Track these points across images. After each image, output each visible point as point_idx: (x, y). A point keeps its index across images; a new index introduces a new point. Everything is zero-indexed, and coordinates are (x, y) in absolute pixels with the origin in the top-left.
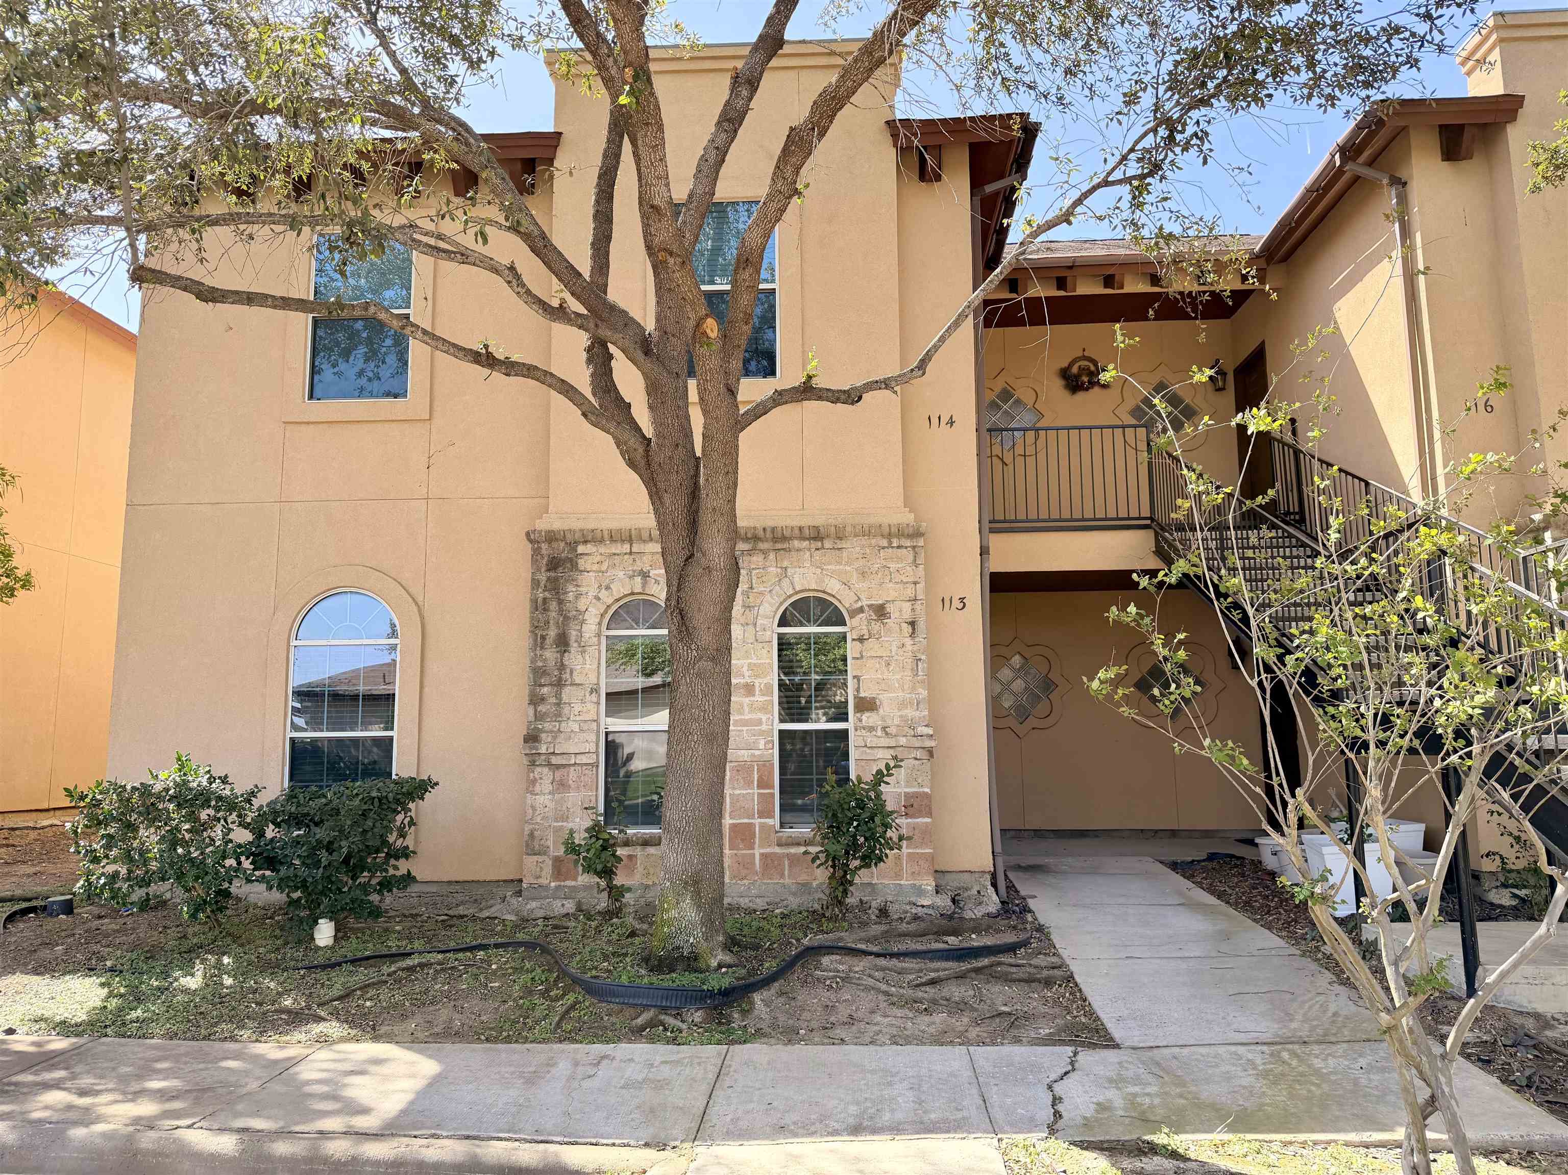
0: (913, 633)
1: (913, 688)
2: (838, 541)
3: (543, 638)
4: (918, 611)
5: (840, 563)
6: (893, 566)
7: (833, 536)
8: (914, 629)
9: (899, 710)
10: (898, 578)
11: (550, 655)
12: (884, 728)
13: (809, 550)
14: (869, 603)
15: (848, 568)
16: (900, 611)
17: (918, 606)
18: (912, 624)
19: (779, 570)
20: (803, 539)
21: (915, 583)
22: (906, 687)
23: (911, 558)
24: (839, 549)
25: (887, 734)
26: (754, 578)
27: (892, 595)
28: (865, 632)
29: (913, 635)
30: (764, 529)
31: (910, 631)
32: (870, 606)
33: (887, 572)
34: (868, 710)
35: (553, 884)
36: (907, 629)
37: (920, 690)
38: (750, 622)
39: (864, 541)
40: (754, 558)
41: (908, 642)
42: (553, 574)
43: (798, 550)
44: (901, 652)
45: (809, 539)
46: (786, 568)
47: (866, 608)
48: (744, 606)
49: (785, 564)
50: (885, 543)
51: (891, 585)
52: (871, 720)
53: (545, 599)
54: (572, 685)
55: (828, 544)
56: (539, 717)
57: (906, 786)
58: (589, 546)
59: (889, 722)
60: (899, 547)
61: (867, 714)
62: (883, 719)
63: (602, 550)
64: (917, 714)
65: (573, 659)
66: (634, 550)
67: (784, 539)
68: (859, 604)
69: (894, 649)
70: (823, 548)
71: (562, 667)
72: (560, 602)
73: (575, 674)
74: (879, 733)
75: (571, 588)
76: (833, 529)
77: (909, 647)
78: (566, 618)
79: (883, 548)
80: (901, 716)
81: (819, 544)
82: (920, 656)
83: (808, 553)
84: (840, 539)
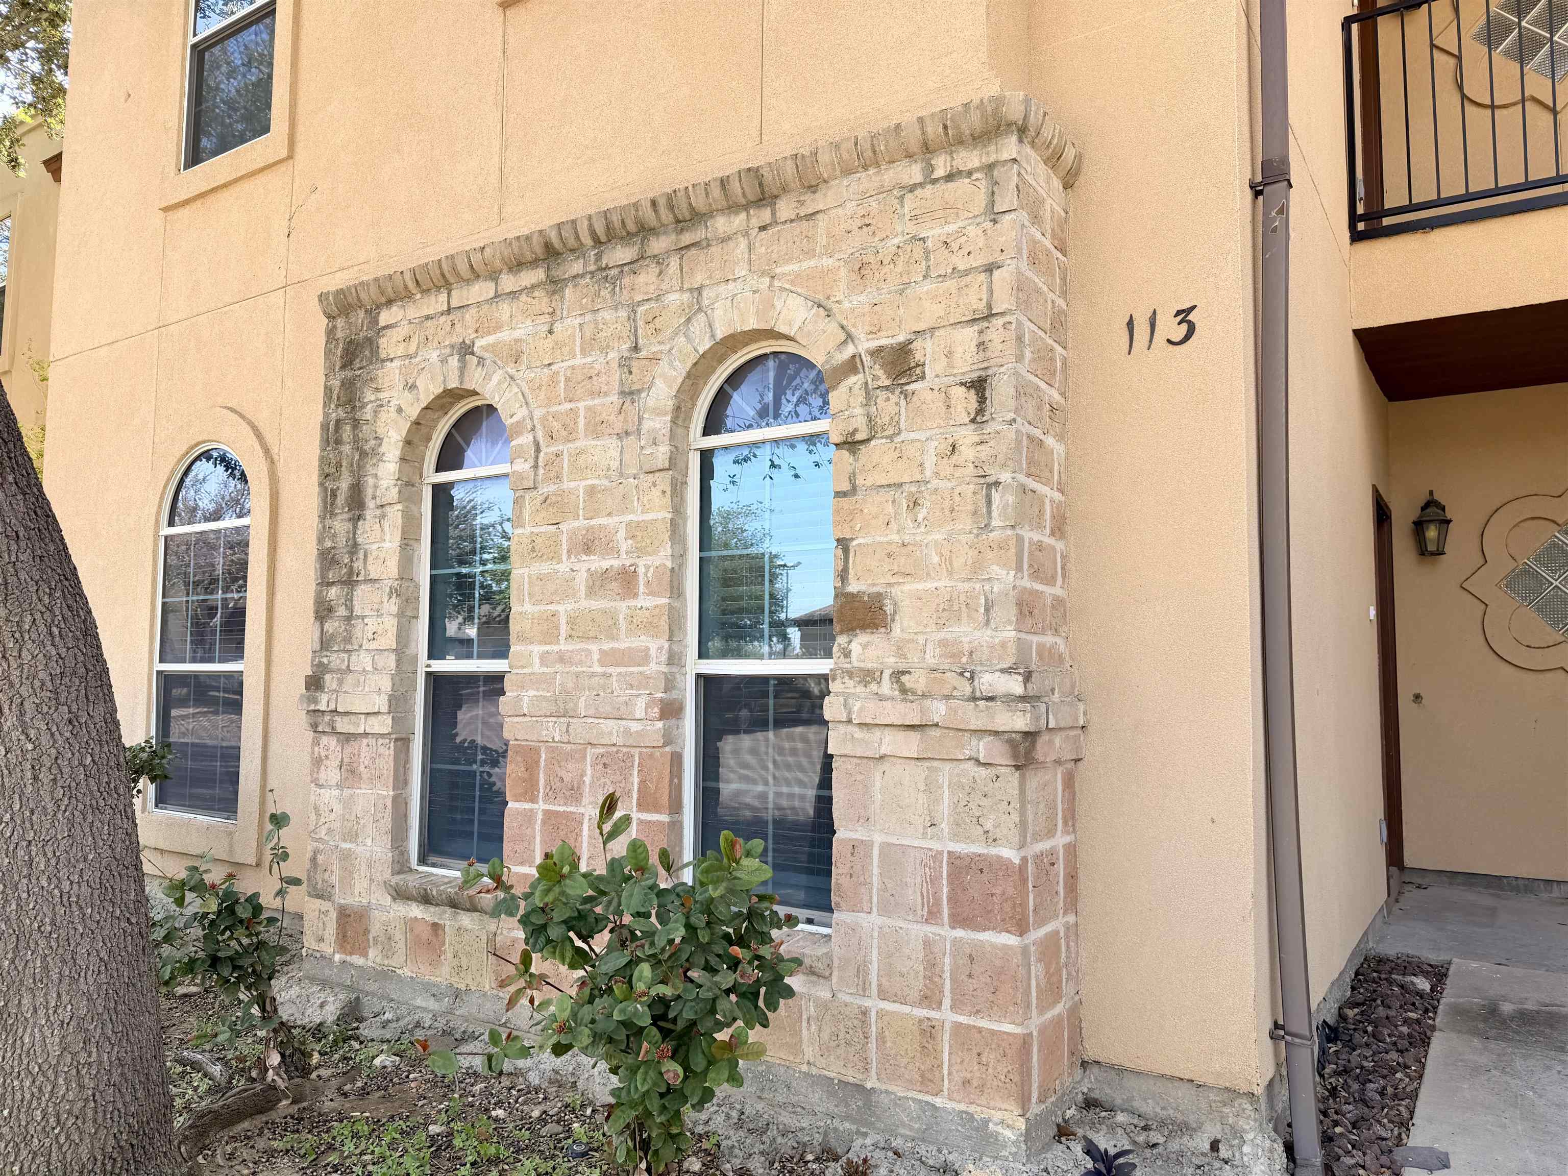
0: (980, 411)
1: (977, 567)
2: (808, 197)
3: (334, 494)
4: (995, 347)
5: (810, 253)
6: (934, 232)
7: (796, 185)
8: (982, 400)
9: (941, 626)
10: (943, 262)
11: (340, 525)
12: (898, 675)
13: (746, 234)
14: (873, 344)
15: (827, 262)
16: (949, 355)
17: (995, 333)
18: (979, 386)
19: (686, 296)
20: (733, 208)
21: (989, 269)
22: (958, 563)
23: (980, 200)
24: (810, 216)
25: (904, 691)
26: (640, 323)
27: (931, 313)
28: (860, 422)
29: (978, 417)
30: (654, 203)
31: (973, 405)
32: (876, 353)
33: (918, 253)
34: (864, 627)
35: (337, 957)
36: (964, 400)
37: (996, 570)
38: (632, 428)
39: (867, 180)
40: (642, 278)
41: (967, 436)
42: (348, 373)
43: (725, 240)
44: (946, 467)
45: (746, 207)
46: (699, 290)
47: (866, 359)
48: (622, 393)
49: (699, 279)
50: (914, 173)
51: (927, 286)
52: (871, 653)
53: (338, 422)
54: (366, 581)
55: (785, 209)
56: (325, 643)
57: (955, 837)
58: (394, 308)
59: (914, 658)
60: (950, 177)
61: (862, 638)
62: (900, 652)
63: (413, 312)
64: (985, 636)
65: (368, 531)
66: (454, 304)
67: (697, 217)
68: (850, 350)
69: (930, 461)
70: (775, 222)
71: (354, 547)
72: (356, 424)
73: (370, 559)
74: (886, 687)
75: (369, 396)
76: (790, 164)
77: (967, 452)
78: (363, 454)
79: (912, 188)
80: (943, 643)
81: (765, 215)
82: (995, 474)
83: (743, 244)
84: (812, 188)
